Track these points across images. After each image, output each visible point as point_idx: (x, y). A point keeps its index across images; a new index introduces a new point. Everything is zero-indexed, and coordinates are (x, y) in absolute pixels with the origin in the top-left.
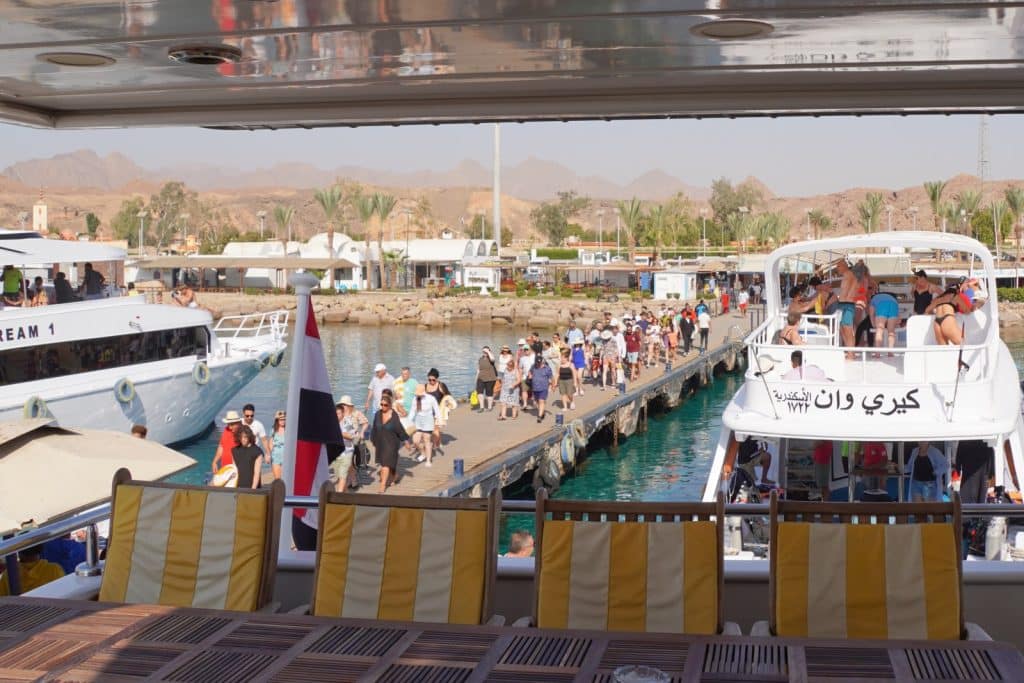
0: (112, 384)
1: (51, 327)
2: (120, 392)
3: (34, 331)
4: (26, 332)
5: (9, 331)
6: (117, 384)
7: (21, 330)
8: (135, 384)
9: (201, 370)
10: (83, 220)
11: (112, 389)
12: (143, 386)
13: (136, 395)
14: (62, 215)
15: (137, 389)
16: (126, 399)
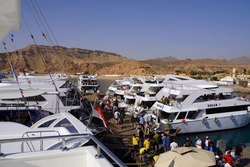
0: (230, 116)
1: (220, 104)
2: (231, 118)
3: (216, 105)
4: (215, 105)
5: (212, 105)
6: (231, 116)
7: (214, 105)
8: (234, 116)
9: (248, 114)
10: (243, 70)
11: (230, 117)
12: (236, 116)
13: (234, 118)
14: (239, 69)
15: (235, 117)
16: (232, 119)
